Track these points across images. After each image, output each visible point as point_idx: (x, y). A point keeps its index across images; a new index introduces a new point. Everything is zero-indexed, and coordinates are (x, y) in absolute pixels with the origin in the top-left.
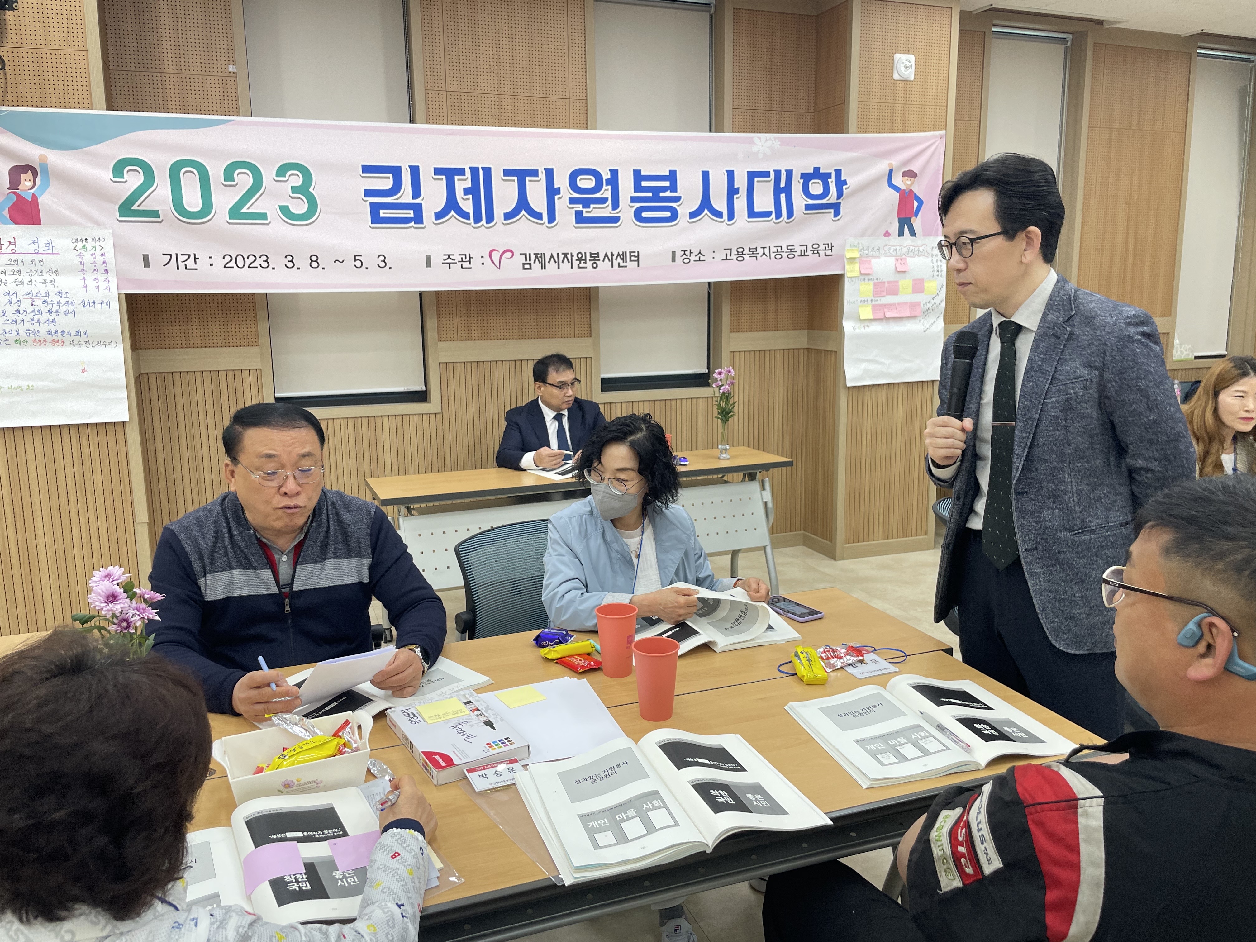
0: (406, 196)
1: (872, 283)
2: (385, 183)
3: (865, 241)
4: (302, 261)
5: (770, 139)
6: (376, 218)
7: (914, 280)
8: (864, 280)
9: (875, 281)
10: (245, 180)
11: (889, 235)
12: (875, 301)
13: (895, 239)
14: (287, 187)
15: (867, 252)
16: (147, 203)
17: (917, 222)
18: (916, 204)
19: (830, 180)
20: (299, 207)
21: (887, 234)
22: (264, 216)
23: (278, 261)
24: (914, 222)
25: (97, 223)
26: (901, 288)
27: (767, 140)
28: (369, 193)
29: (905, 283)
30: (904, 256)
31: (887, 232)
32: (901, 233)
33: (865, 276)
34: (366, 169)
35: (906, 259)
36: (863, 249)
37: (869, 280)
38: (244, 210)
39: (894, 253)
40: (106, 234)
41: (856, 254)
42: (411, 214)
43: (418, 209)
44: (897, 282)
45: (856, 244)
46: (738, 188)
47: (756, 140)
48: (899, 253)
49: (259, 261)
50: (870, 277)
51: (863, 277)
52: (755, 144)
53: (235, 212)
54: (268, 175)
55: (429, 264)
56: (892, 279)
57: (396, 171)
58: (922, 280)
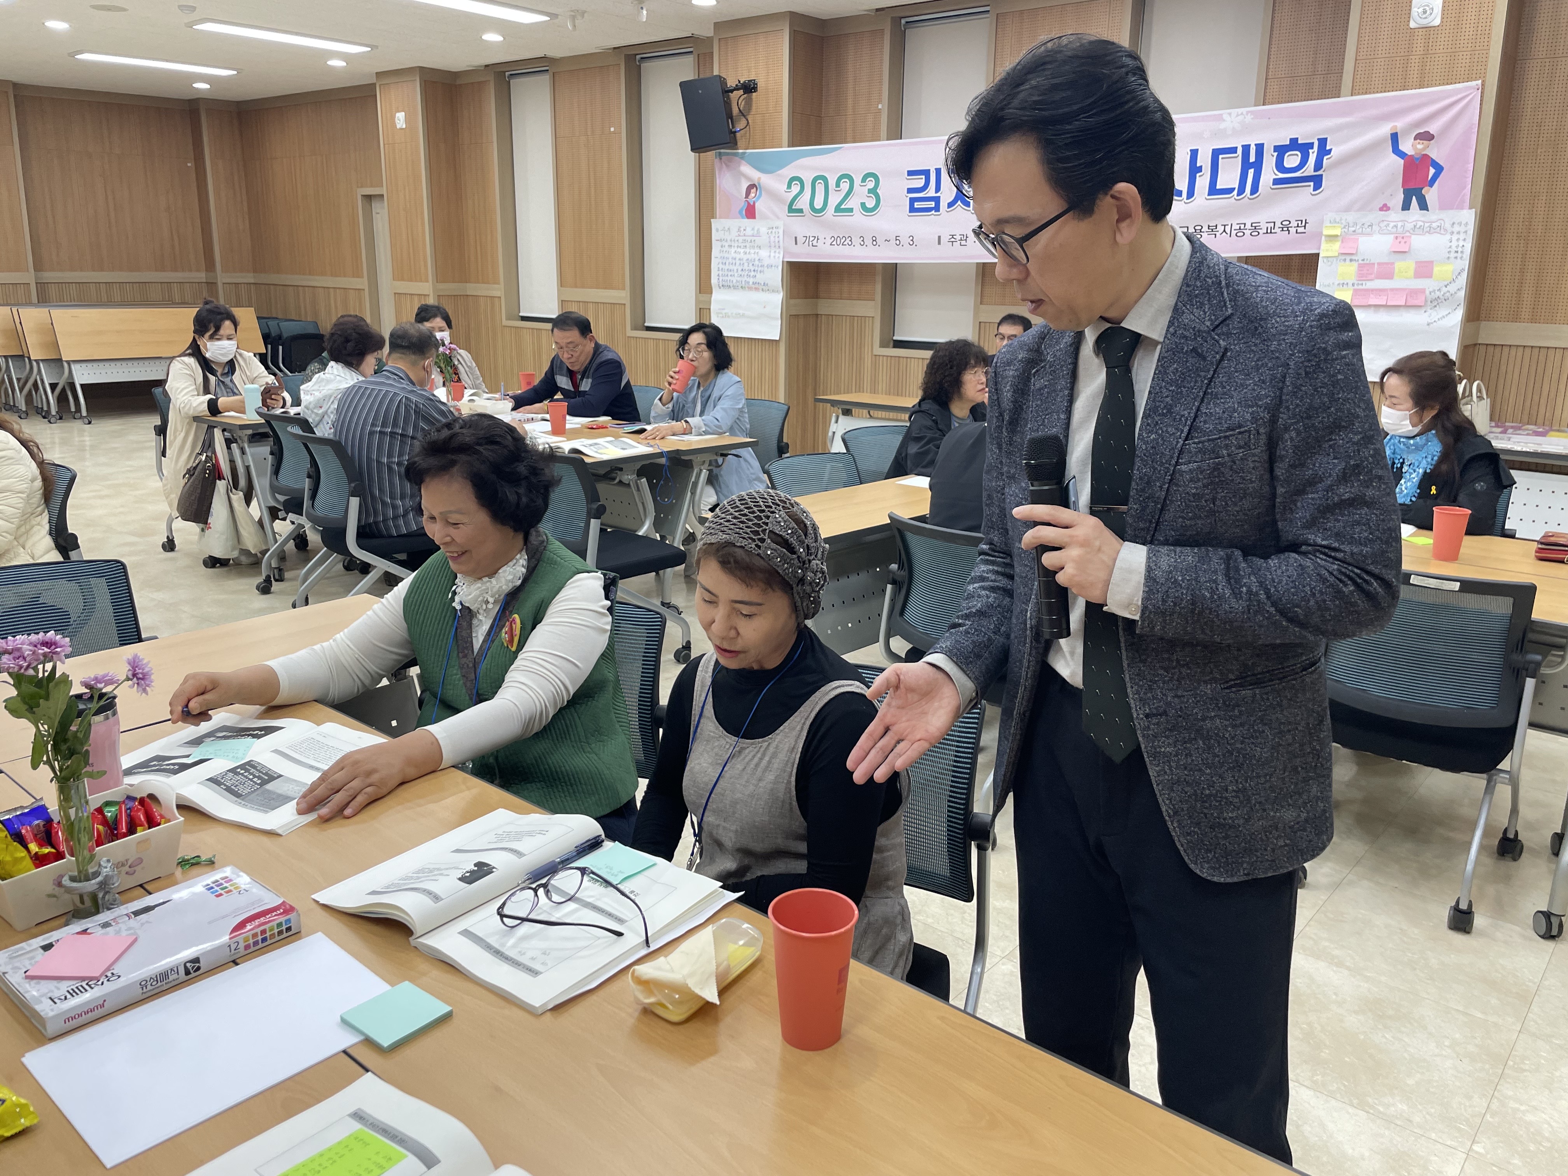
0: (931, 192)
1: (1355, 265)
2: (919, 182)
3: (1351, 217)
4: (868, 241)
5: (1242, 114)
6: (912, 209)
7: (1416, 262)
8: (1345, 260)
9: (1361, 262)
10: (845, 186)
11: (1388, 209)
12: (1358, 284)
13: (1396, 216)
14: (866, 189)
15: (1353, 229)
16: (798, 205)
17: (1431, 194)
18: (1432, 171)
19: (1311, 151)
20: (870, 204)
21: (1385, 208)
22: (851, 210)
23: (857, 241)
24: (1428, 192)
25: (778, 218)
26: (1396, 270)
27: (1238, 115)
28: (910, 191)
29: (1405, 267)
30: (1408, 234)
31: (1385, 205)
32: (1406, 206)
33: (1347, 256)
34: (910, 173)
35: (1410, 237)
36: (1348, 225)
37: (1351, 260)
38: (843, 207)
39: (1395, 230)
40: (780, 223)
41: (1337, 232)
42: (932, 204)
43: (937, 200)
44: (1393, 264)
45: (1337, 220)
46: (1201, 167)
47: (1225, 117)
48: (1400, 230)
49: (848, 241)
50: (1353, 257)
51: (1343, 257)
52: (1224, 120)
53: (838, 209)
54: (857, 181)
55: (939, 243)
56: (1385, 260)
57: (926, 173)
58: (1431, 263)
